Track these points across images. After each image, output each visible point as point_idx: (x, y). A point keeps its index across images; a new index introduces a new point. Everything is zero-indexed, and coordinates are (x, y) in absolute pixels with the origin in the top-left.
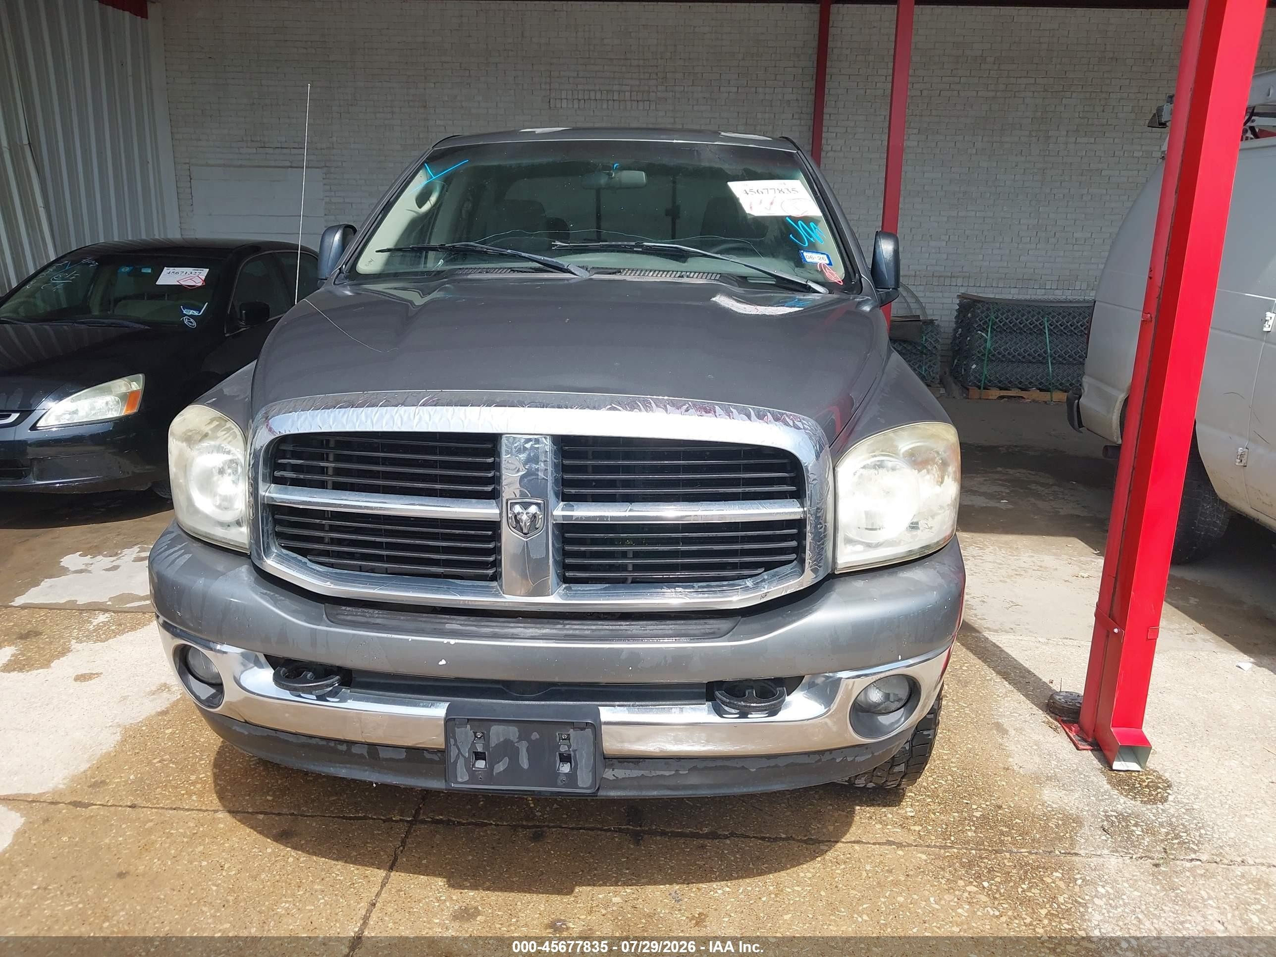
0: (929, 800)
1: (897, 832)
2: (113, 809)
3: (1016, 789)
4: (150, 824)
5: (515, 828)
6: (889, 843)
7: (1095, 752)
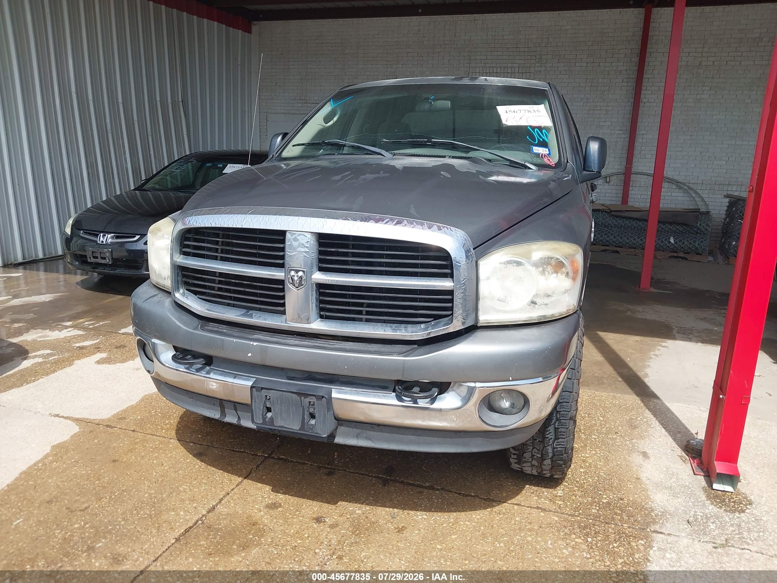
0: (576, 489)
1: (546, 503)
2: (124, 431)
3: (639, 491)
4: (138, 440)
5: (319, 468)
6: (538, 508)
7: (706, 478)
